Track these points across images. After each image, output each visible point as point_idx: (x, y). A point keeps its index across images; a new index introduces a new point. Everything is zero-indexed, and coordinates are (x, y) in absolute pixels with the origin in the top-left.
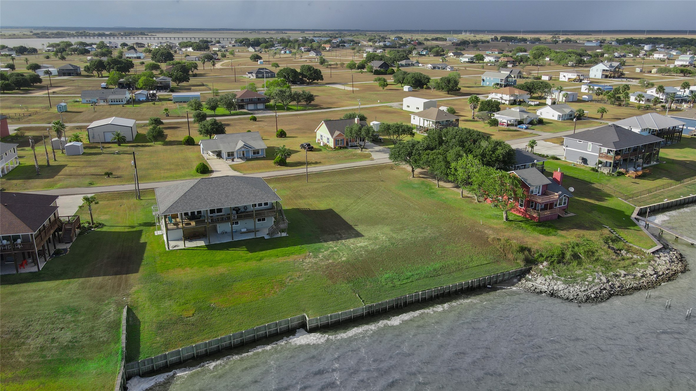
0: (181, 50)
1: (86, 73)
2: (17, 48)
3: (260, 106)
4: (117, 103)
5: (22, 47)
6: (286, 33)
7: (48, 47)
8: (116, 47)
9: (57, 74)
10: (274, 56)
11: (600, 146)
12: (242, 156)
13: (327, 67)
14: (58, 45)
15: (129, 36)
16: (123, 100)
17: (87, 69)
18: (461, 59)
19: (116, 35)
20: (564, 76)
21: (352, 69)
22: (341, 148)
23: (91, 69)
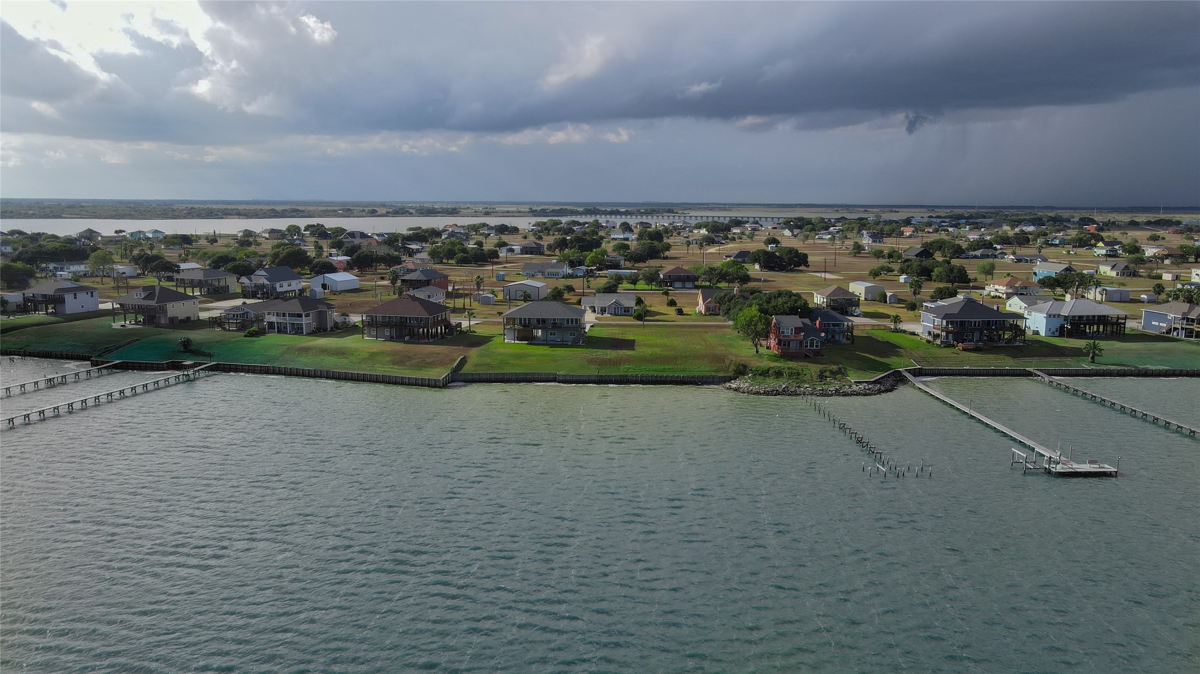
0: (692, 232)
1: (549, 253)
2: (498, 226)
3: (688, 285)
4: (552, 276)
5: (503, 225)
6: (898, 212)
7: (533, 226)
8: (614, 227)
9: (520, 252)
10: (804, 242)
11: (934, 317)
12: (613, 312)
13: (855, 256)
14: (544, 223)
15: (651, 214)
16: (560, 274)
17: (550, 247)
18: (1096, 250)
19: (633, 213)
20: (1197, 274)
21: (878, 258)
22: (710, 314)
23: (553, 247)
